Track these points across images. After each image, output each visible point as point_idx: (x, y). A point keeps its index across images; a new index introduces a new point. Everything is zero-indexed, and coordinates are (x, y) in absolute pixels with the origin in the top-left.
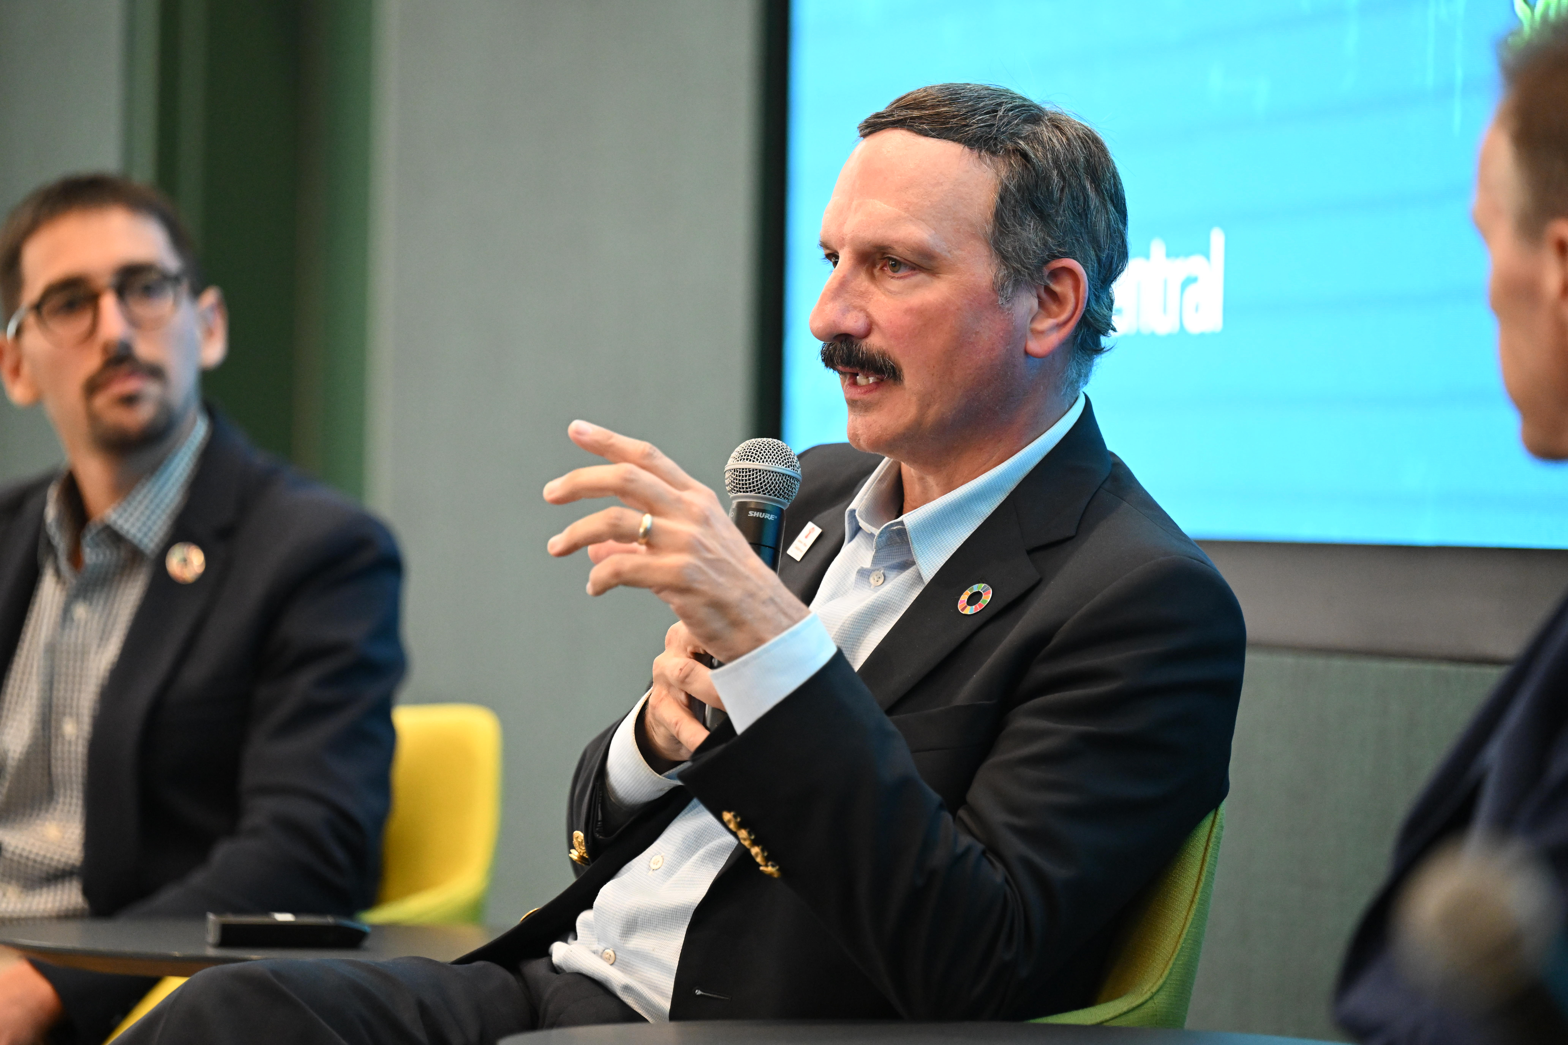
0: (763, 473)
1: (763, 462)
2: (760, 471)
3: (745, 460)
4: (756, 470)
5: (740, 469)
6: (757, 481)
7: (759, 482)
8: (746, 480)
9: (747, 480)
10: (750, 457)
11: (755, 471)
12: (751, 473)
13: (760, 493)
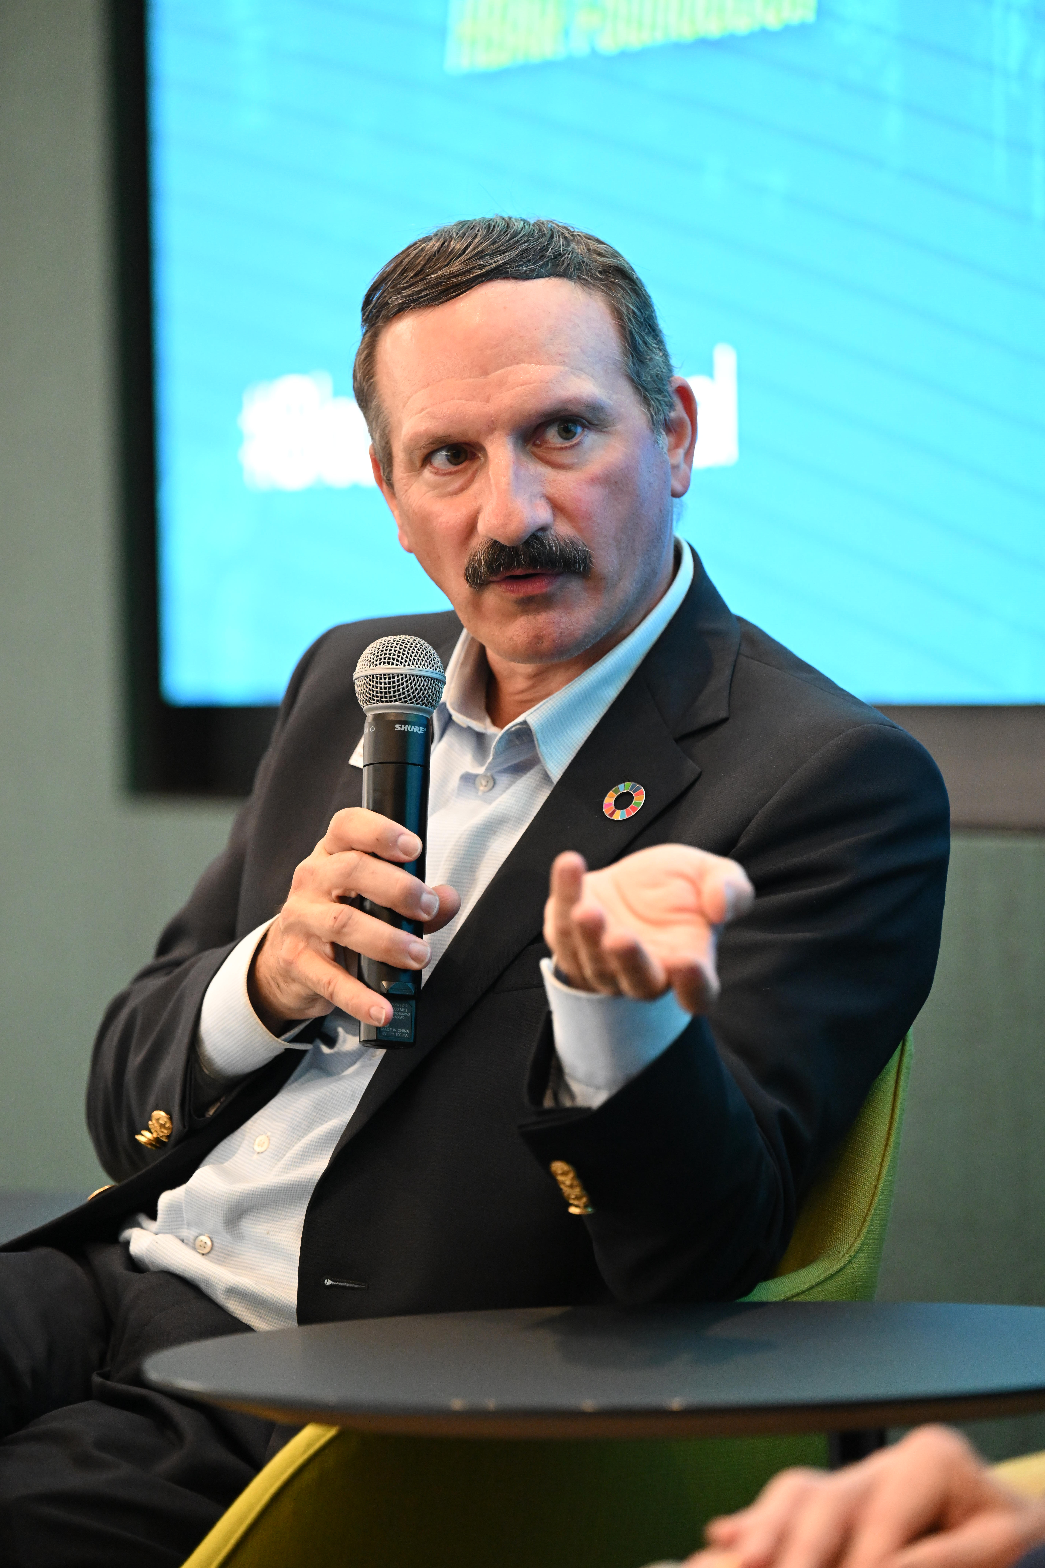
0: (410, 679)
1: (409, 665)
2: (406, 677)
3: (386, 664)
4: (402, 675)
5: (381, 675)
6: (403, 689)
7: (406, 690)
8: (390, 688)
9: (392, 687)
10: (391, 660)
11: (400, 677)
12: (396, 679)
13: (406, 702)
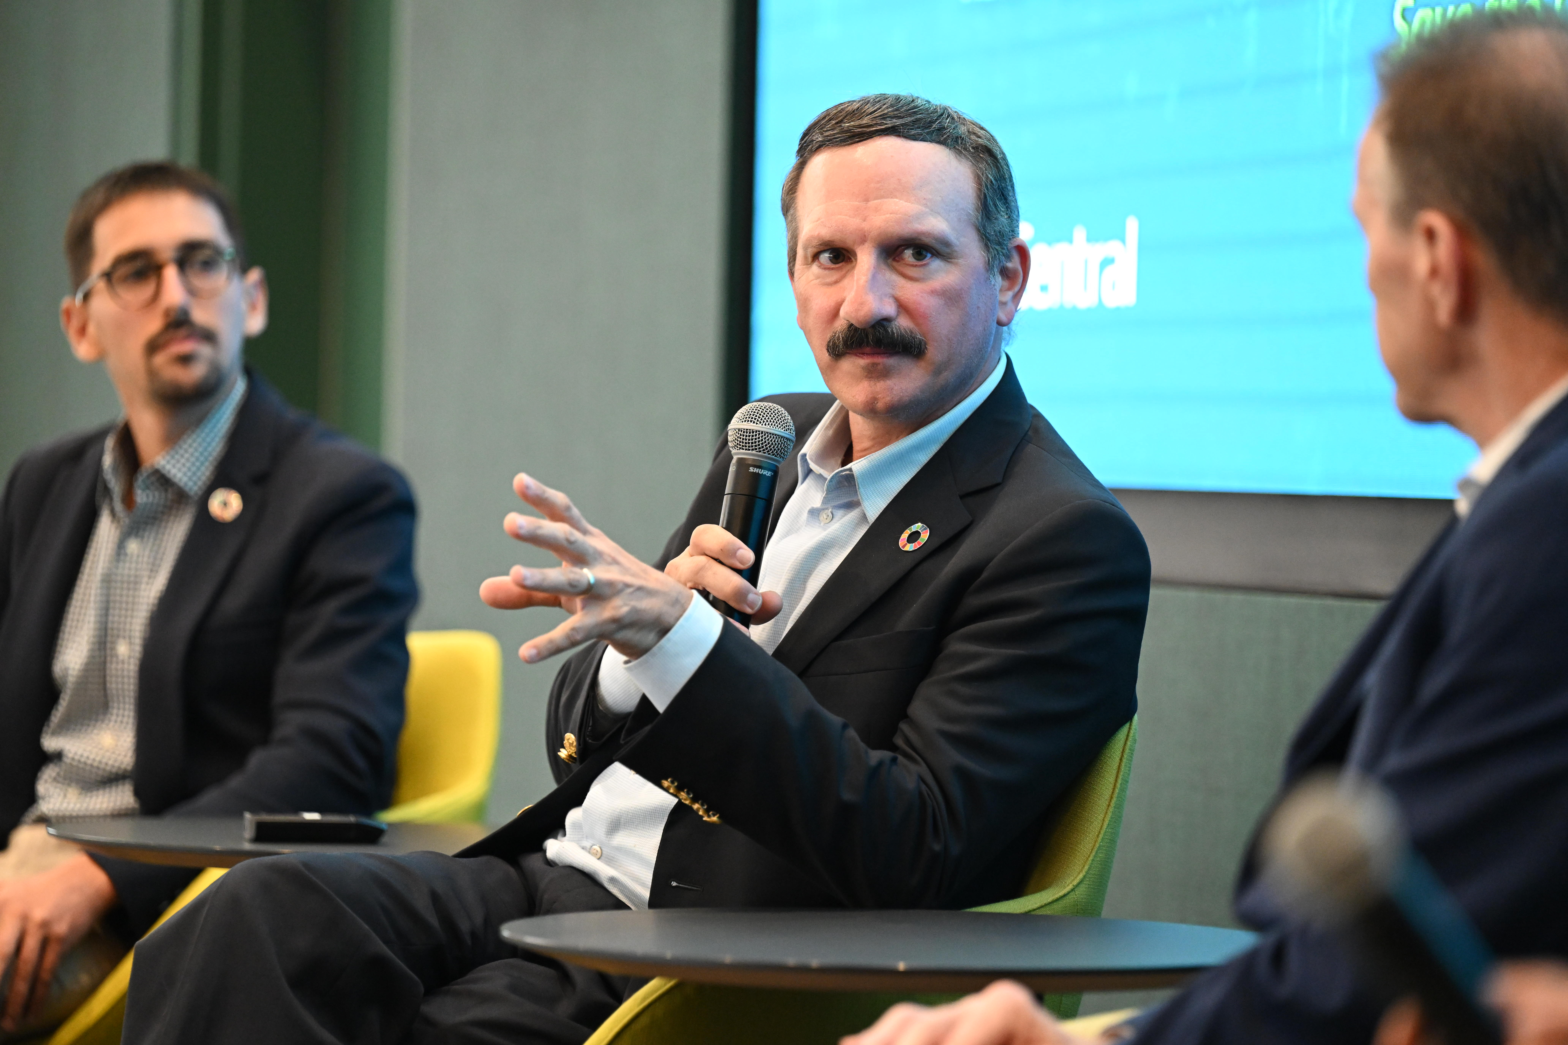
0: (766, 435)
2: (762, 433)
3: (749, 422)
5: (749, 430)
7: (760, 442)
8: (749, 440)
10: (753, 420)
11: (758, 433)
12: (755, 434)
13: (760, 451)
